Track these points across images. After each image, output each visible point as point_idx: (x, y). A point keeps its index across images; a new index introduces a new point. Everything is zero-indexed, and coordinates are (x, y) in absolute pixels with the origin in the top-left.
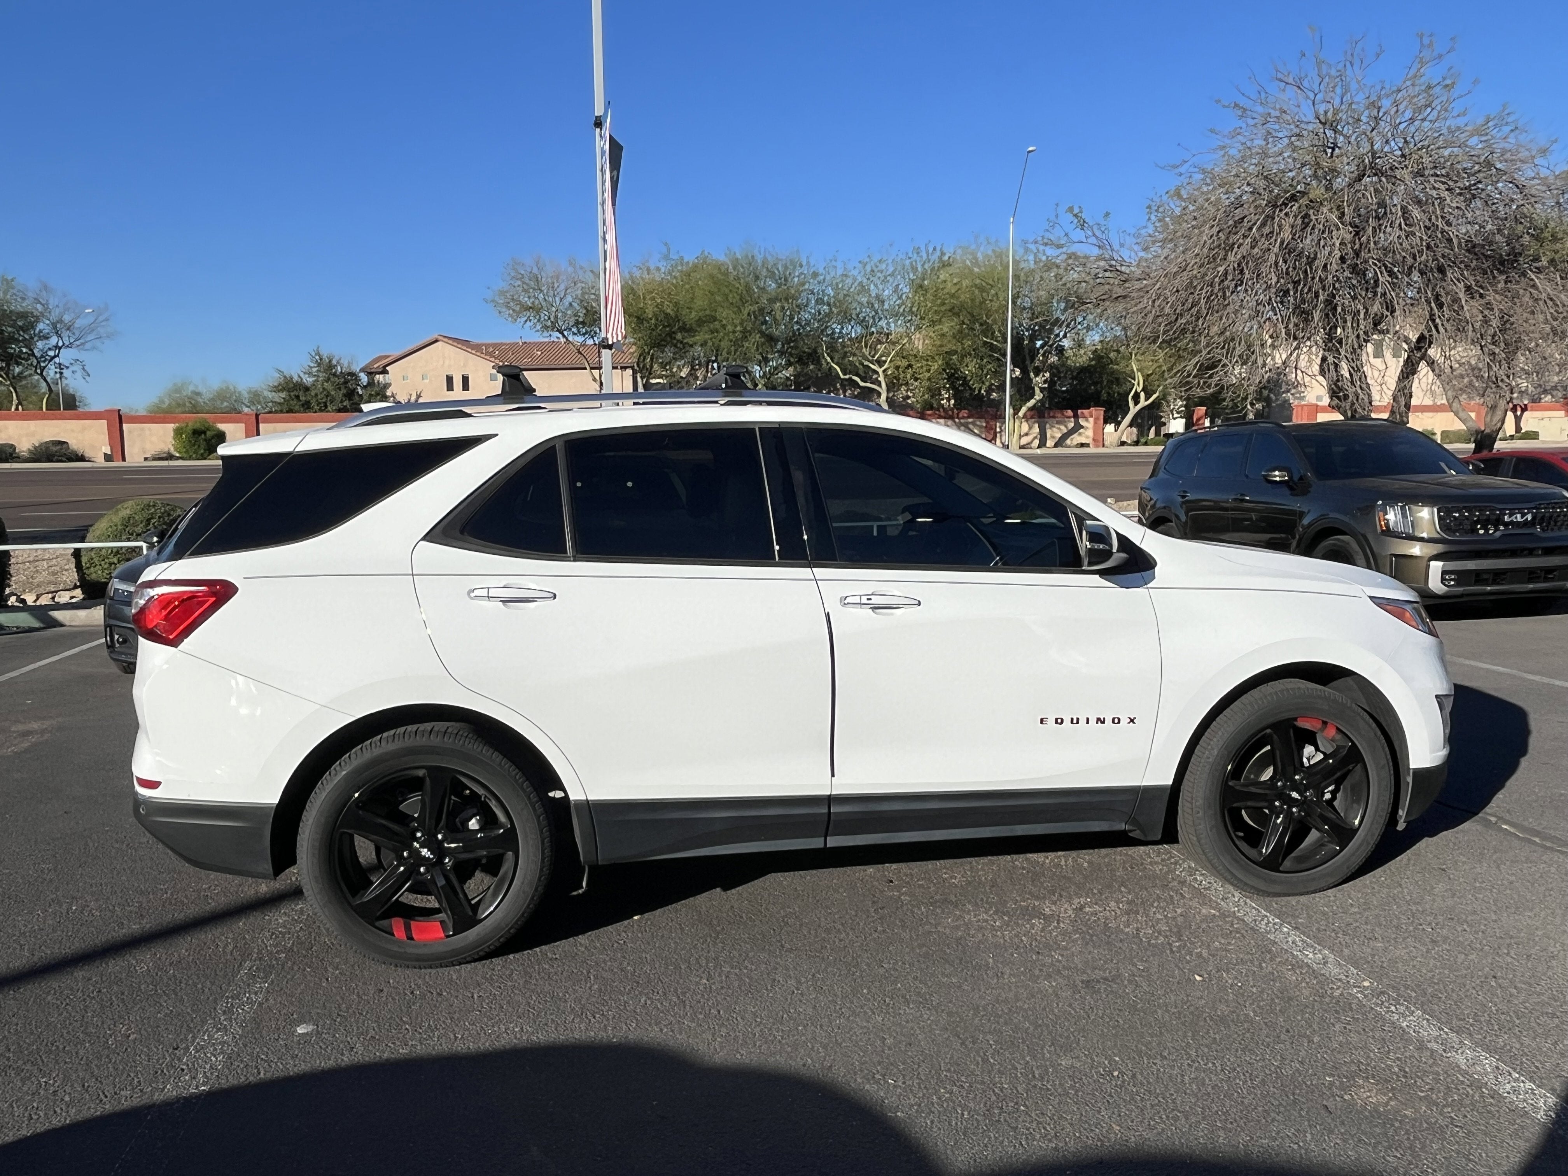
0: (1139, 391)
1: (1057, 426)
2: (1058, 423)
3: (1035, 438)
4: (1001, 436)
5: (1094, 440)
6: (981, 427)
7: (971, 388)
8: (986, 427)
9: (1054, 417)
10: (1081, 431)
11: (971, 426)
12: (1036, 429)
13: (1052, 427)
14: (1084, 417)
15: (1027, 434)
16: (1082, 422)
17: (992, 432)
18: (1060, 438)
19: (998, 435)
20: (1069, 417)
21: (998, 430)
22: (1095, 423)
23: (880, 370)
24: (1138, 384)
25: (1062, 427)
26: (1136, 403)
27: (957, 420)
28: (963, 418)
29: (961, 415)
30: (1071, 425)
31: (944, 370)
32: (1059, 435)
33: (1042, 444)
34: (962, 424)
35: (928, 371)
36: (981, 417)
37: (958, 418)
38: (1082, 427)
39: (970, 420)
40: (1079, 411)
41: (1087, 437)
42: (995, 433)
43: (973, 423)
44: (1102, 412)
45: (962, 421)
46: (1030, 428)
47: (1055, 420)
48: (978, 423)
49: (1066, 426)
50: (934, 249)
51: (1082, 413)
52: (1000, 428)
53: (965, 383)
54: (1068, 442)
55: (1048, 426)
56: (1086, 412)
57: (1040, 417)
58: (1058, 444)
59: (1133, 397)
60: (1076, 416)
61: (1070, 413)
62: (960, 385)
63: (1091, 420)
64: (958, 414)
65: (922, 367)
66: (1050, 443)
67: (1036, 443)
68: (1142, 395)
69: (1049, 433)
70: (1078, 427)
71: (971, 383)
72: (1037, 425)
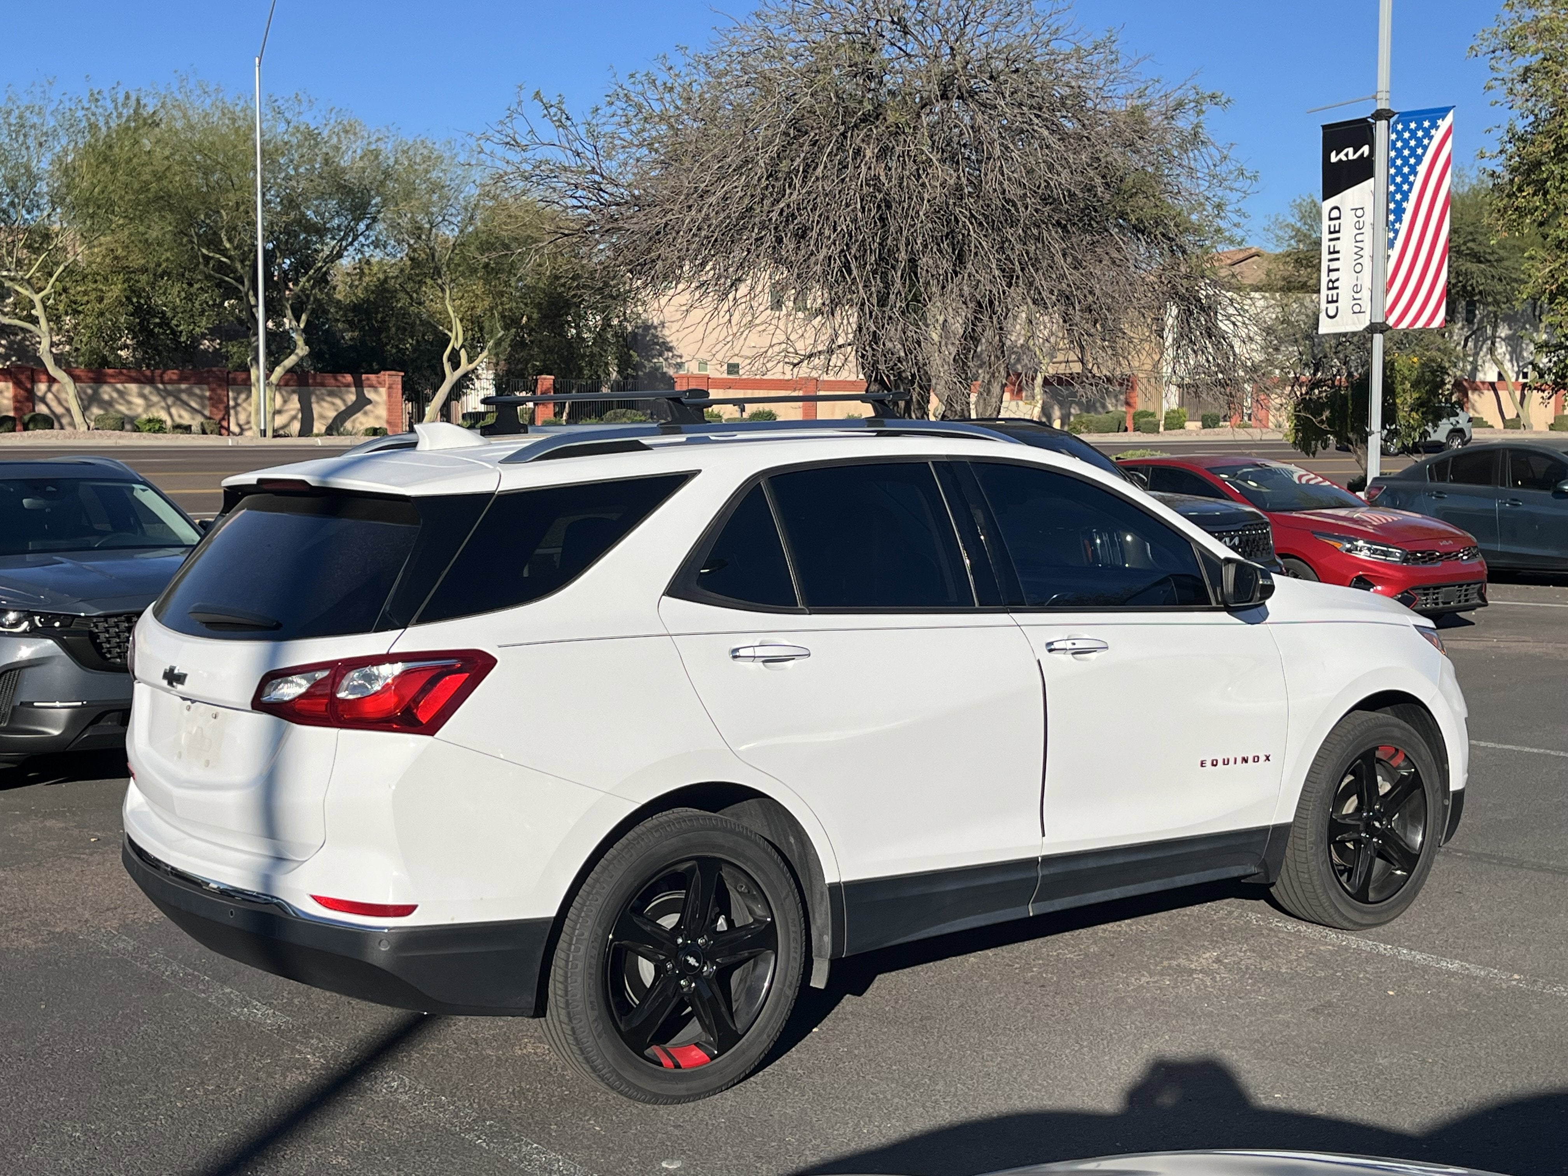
0: (457, 347)
1: (329, 399)
2: (331, 394)
3: (294, 418)
4: (237, 414)
5: (388, 422)
6: (202, 397)
7: (173, 332)
8: (210, 398)
9: (323, 385)
10: (368, 407)
11: (184, 397)
12: (295, 404)
13: (320, 399)
14: (371, 386)
15: (279, 412)
16: (369, 394)
17: (221, 406)
18: (335, 419)
19: (232, 412)
20: (348, 385)
21: (232, 403)
22: (390, 395)
23: (37, 298)
24: (457, 338)
25: (338, 401)
26: (456, 365)
27: (160, 386)
28: (171, 382)
29: (166, 377)
30: (351, 398)
31: (128, 298)
32: (332, 414)
33: (306, 430)
34: (169, 393)
35: (100, 300)
36: (200, 382)
37: (163, 383)
38: (369, 402)
39: (183, 386)
40: (364, 376)
41: (378, 418)
42: (227, 409)
43: (191, 394)
44: (400, 379)
45: (169, 387)
46: (285, 402)
47: (323, 390)
48: (197, 391)
49: (344, 401)
50: (127, 97)
51: (368, 379)
52: (235, 399)
53: (165, 322)
54: (348, 425)
55: (313, 399)
56: (372, 377)
57: (299, 385)
58: (332, 429)
59: (449, 359)
60: (359, 385)
61: (349, 378)
62: (156, 325)
63: (383, 391)
64: (161, 376)
65: (85, 293)
66: (319, 427)
67: (296, 426)
68: (463, 353)
69: (316, 409)
70: (362, 403)
71: (174, 322)
72: (295, 398)
